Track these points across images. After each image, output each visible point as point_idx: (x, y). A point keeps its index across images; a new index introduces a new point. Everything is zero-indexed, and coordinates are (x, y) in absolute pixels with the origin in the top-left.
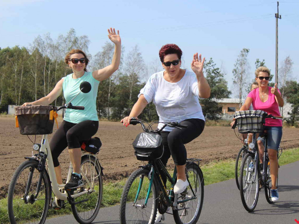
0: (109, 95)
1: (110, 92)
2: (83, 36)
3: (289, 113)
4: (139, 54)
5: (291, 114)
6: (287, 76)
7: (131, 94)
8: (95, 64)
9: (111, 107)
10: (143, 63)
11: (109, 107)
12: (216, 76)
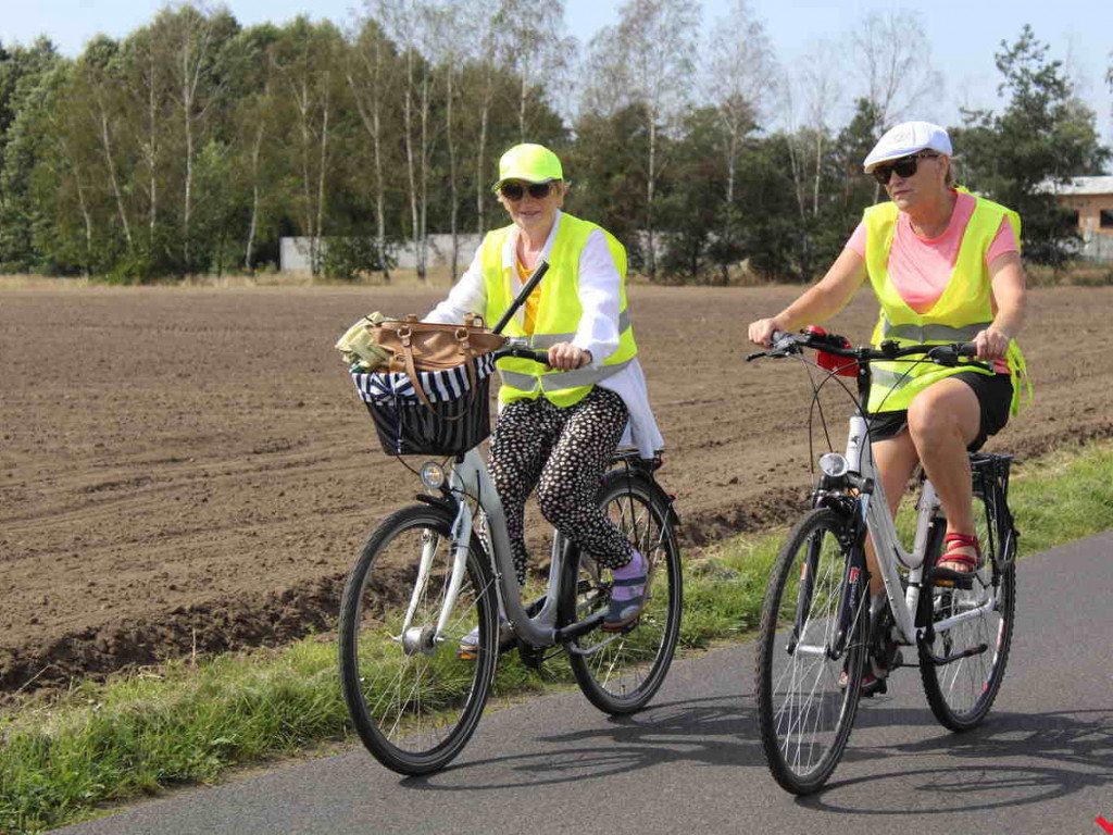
0: (650, 185)
1: (654, 177)
4: (754, 29)
7: (731, 181)
8: (594, 72)
9: (657, 231)
10: (771, 60)
11: (650, 232)
12: (1051, 95)
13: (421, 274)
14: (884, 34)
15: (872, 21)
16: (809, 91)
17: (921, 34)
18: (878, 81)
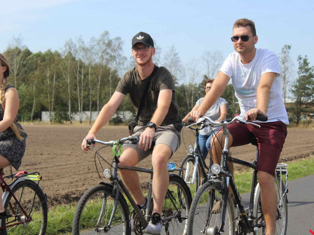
2: (117, 38)
4: (175, 55)
8: (131, 66)
10: (180, 63)
13: (81, 122)
14: (212, 57)
15: (209, 53)
16: (191, 72)
17: (222, 57)
18: (210, 70)
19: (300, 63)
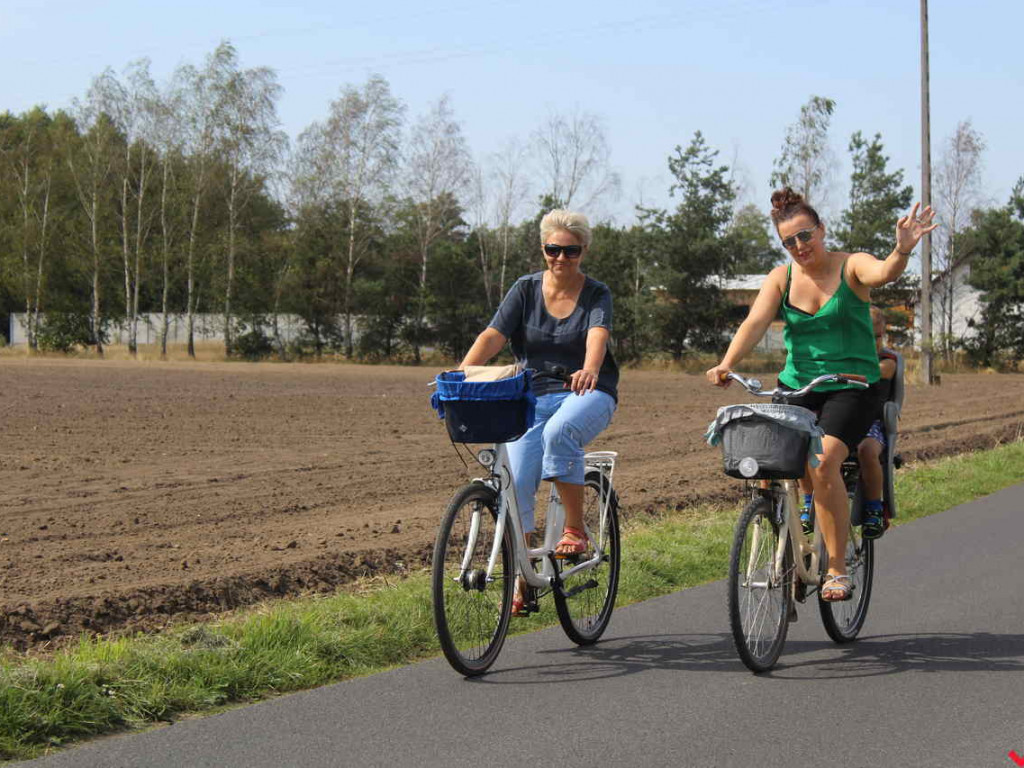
0: (349, 271)
1: (353, 262)
2: (255, 70)
3: (971, 323)
4: (451, 129)
5: (978, 327)
6: (963, 194)
7: (424, 268)
8: (301, 164)
9: (355, 315)
10: (466, 158)
11: (348, 314)
12: (718, 197)
13: (133, 349)
14: (569, 137)
15: (559, 124)
16: (499, 186)
17: (601, 138)
18: (561, 180)
19: (857, 158)
